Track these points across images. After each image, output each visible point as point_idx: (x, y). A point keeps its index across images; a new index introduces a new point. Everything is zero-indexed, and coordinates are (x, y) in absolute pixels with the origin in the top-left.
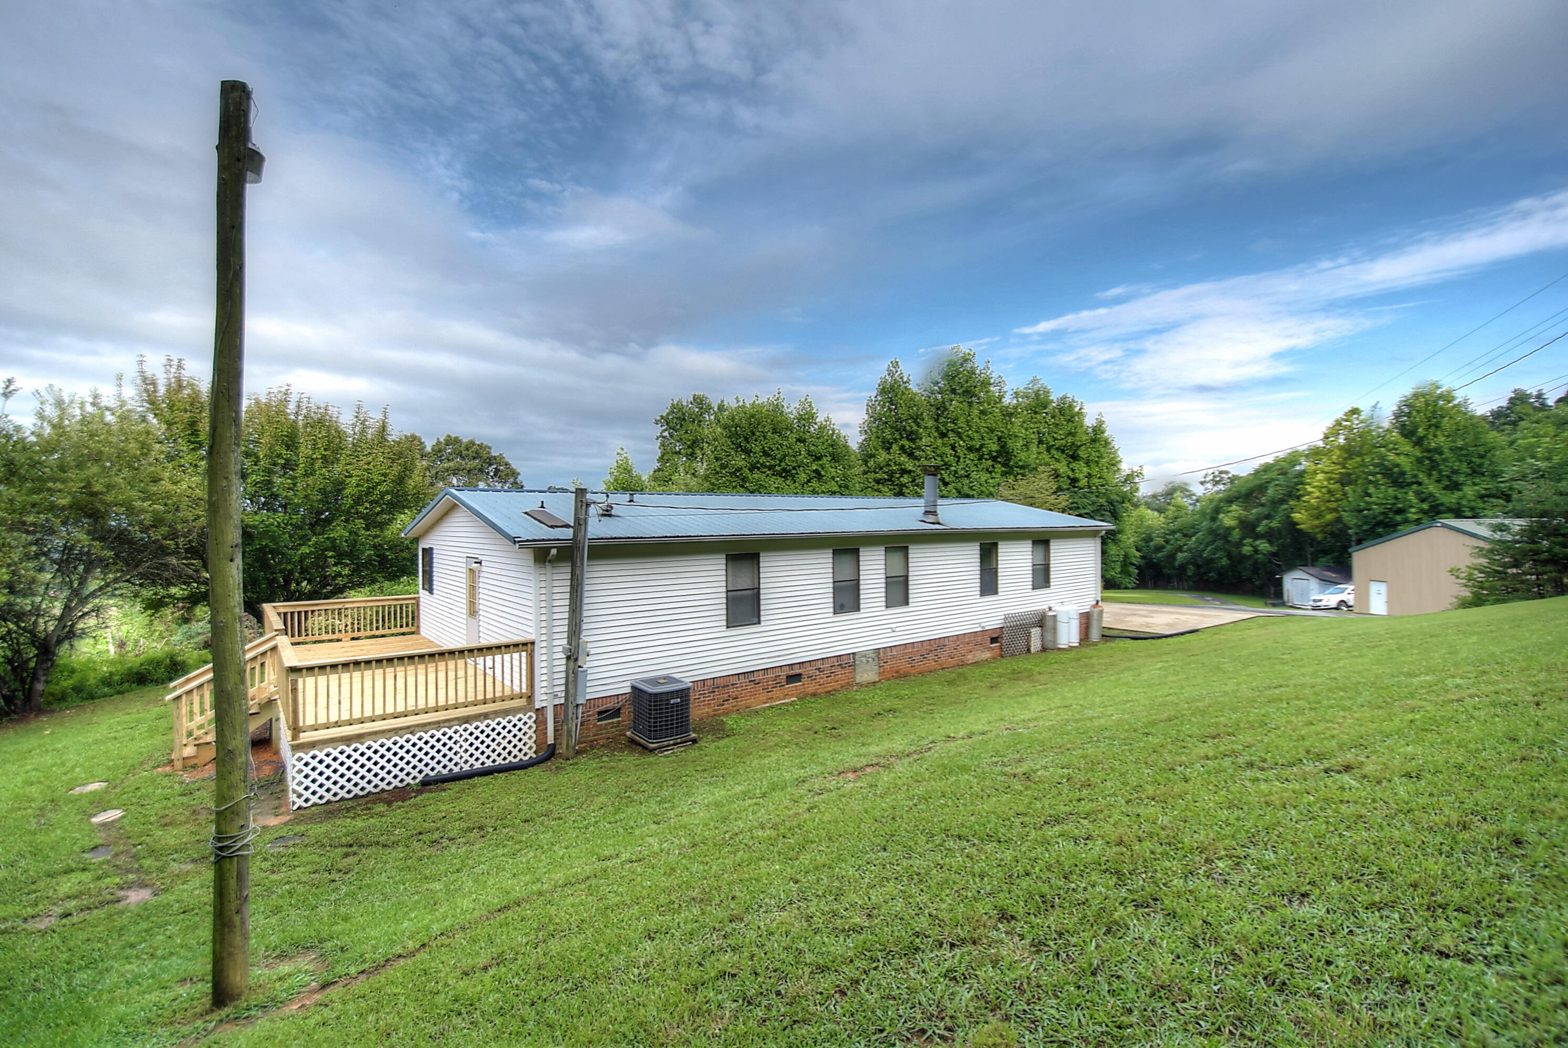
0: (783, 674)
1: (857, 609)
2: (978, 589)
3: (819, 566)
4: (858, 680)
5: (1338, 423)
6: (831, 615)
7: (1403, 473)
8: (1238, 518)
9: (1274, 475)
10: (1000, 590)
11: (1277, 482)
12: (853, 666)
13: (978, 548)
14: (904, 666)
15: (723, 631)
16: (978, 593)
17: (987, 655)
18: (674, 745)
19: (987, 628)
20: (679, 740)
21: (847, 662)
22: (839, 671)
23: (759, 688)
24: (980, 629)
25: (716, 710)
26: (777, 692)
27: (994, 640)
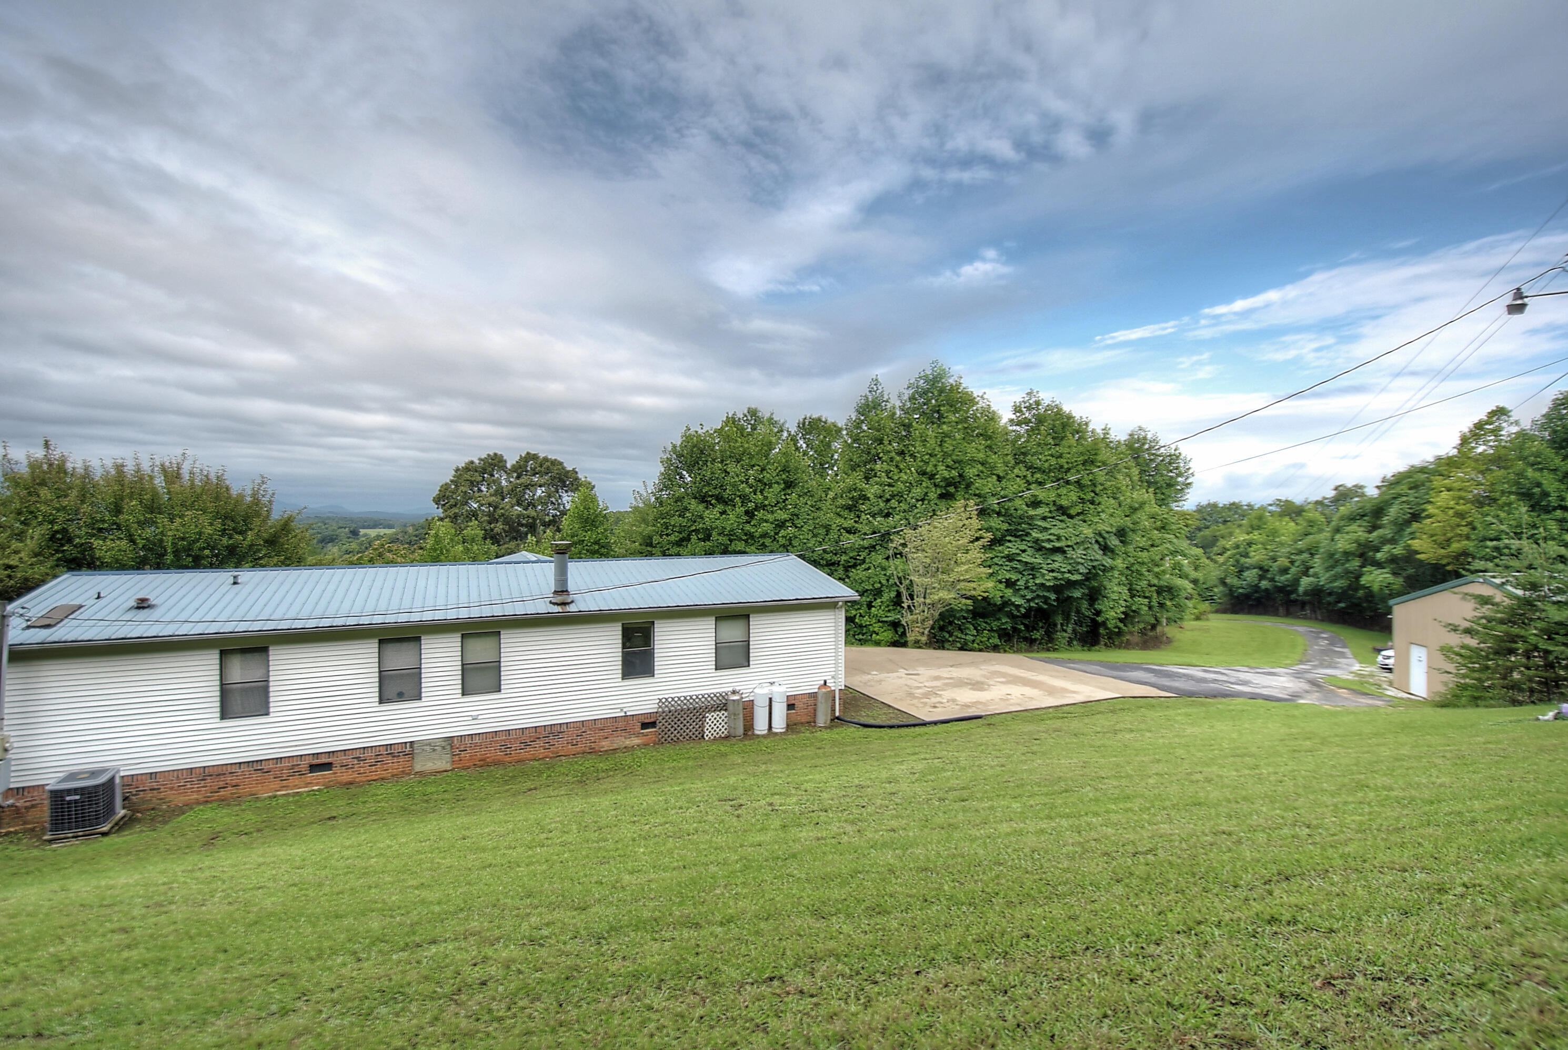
0: (304, 764)
1: (419, 697)
2: (620, 671)
3: (360, 656)
4: (418, 768)
5: (1479, 426)
6: (377, 704)
7: (1546, 494)
8: (1356, 541)
9: (1403, 488)
10: (656, 672)
11: (1404, 499)
12: (411, 754)
13: (620, 628)
14: (494, 753)
15: (216, 722)
16: (620, 676)
17: (636, 741)
18: (73, 837)
19: (628, 714)
20: (80, 834)
21: (408, 750)
22: (390, 760)
23: (270, 776)
24: (623, 714)
25: (209, 797)
26: (295, 780)
27: (645, 726)
